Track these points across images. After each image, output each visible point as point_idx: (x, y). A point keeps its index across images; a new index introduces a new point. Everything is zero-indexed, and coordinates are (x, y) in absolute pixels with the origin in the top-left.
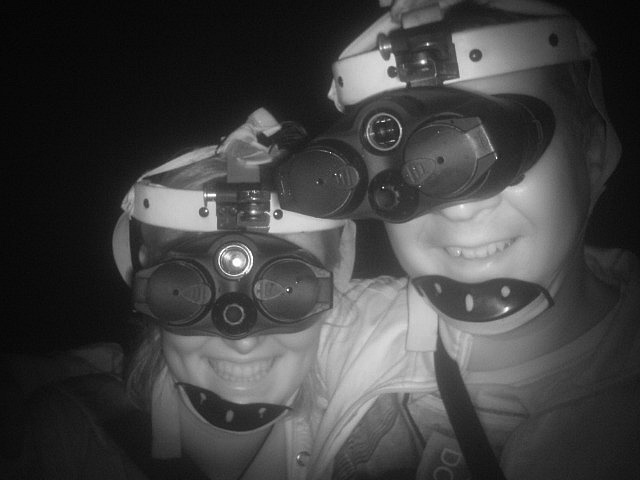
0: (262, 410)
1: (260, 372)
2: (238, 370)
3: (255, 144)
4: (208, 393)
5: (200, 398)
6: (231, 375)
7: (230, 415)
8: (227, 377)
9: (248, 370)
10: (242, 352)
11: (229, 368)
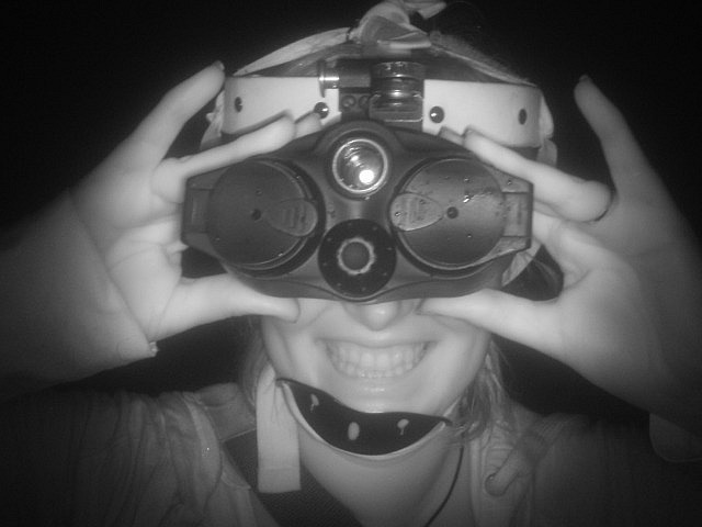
0: (403, 423)
1: (403, 363)
2: (368, 358)
3: (407, 25)
4: (322, 395)
5: (311, 402)
6: (357, 366)
7: (354, 431)
8: (350, 370)
9: (383, 360)
10: (373, 327)
11: (354, 354)
